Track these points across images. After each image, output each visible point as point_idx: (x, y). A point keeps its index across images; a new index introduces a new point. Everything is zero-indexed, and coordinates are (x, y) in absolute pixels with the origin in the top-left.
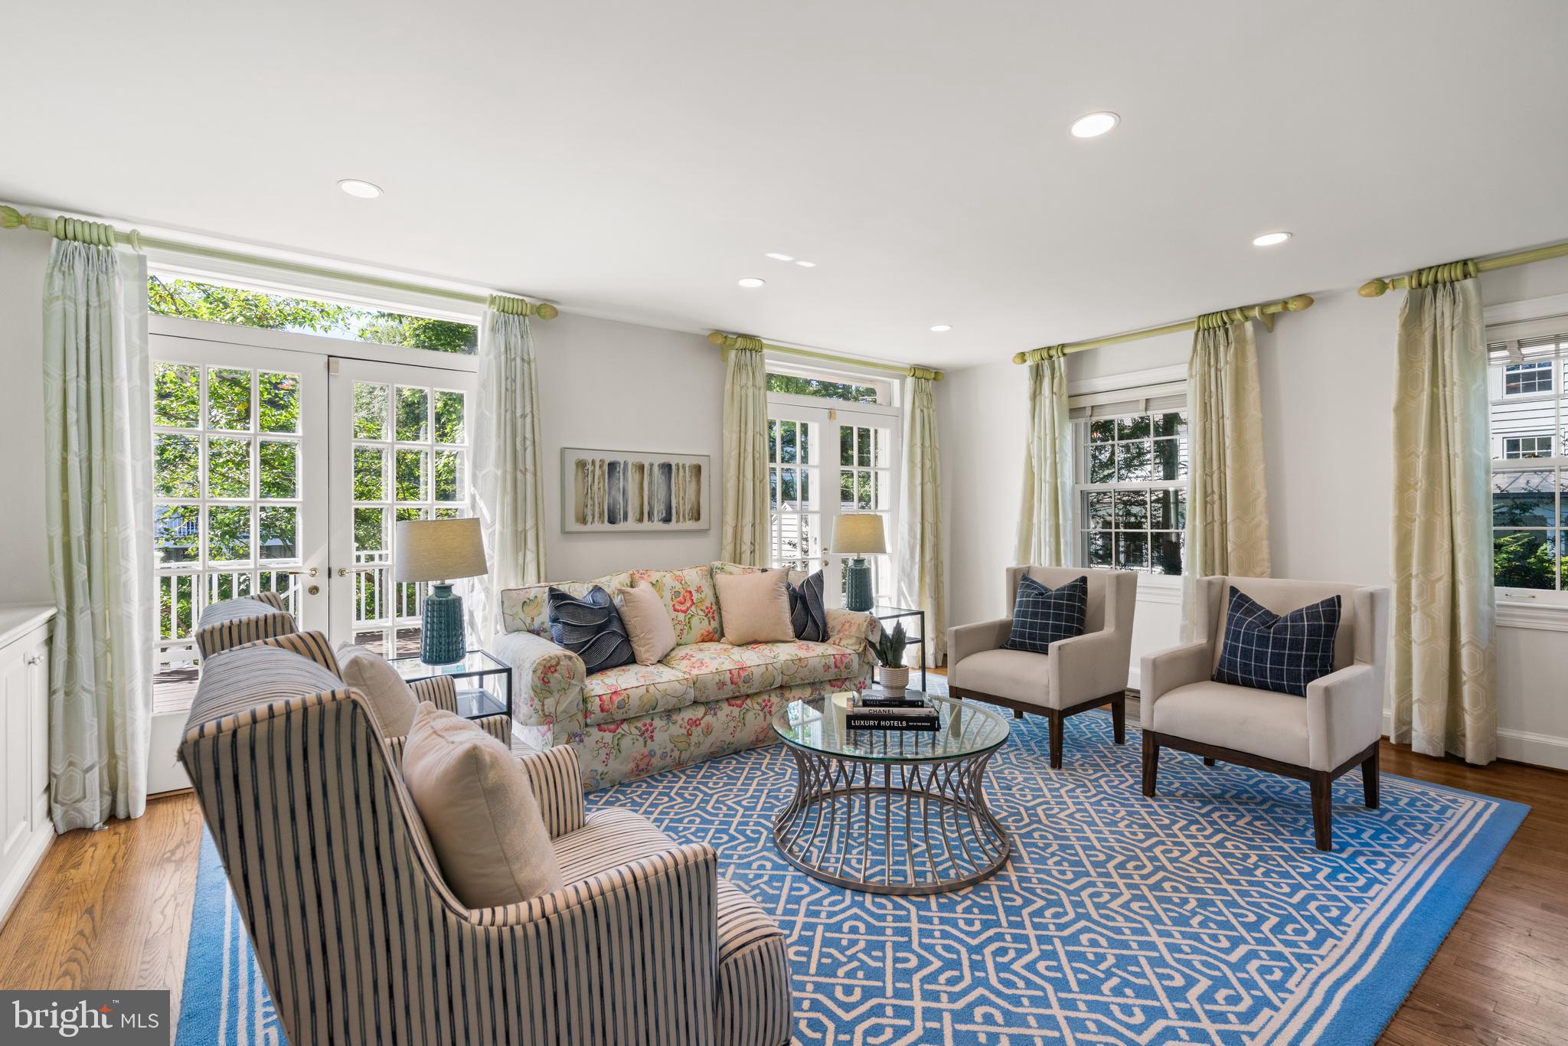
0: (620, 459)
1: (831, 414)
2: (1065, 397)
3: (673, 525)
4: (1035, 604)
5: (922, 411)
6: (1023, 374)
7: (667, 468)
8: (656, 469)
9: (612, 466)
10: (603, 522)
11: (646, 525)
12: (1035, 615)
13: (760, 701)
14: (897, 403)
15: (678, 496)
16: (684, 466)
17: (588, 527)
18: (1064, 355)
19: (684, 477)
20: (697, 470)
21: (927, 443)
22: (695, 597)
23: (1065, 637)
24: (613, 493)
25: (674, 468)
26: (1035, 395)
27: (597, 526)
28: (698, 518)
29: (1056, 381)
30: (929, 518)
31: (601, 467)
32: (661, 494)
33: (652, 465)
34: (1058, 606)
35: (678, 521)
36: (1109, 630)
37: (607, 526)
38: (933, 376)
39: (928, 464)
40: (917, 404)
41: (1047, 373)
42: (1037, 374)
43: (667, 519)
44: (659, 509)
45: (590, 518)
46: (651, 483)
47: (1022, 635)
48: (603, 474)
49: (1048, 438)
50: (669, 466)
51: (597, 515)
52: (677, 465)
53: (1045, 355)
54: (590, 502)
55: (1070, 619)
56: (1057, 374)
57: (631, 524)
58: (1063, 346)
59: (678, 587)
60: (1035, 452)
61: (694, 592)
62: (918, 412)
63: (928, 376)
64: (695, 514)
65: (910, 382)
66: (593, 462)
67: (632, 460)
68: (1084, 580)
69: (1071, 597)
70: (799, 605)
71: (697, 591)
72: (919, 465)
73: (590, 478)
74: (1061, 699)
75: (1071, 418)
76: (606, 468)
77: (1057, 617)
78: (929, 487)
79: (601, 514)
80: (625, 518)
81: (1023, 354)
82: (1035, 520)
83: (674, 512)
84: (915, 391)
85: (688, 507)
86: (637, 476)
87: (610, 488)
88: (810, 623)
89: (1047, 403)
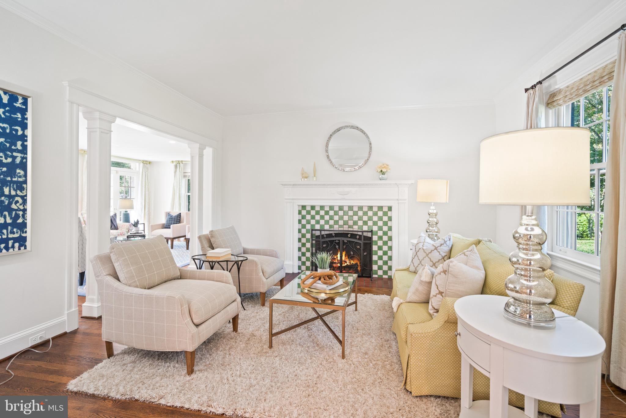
1: (117, 172)
2: (182, 173)
4: (170, 219)
5: (145, 172)
6: (172, 166)
12: (170, 221)
14: (138, 169)
18: (183, 163)
21: (147, 181)
23: (174, 225)
26: (175, 172)
29: (180, 169)
30: (147, 201)
34: (174, 219)
36: (185, 222)
38: (149, 163)
39: (147, 186)
40: (144, 171)
41: (178, 167)
42: (176, 166)
47: (167, 225)
49: (178, 182)
53: (178, 163)
55: (177, 221)
56: (181, 167)
58: (182, 161)
60: (175, 185)
62: (144, 172)
63: (147, 163)
65: (142, 164)
68: (180, 214)
69: (177, 217)
72: (144, 187)
74: (173, 236)
75: (183, 178)
77: (174, 221)
78: (147, 192)
81: (173, 161)
82: (175, 201)
84: (143, 167)
89: (178, 174)
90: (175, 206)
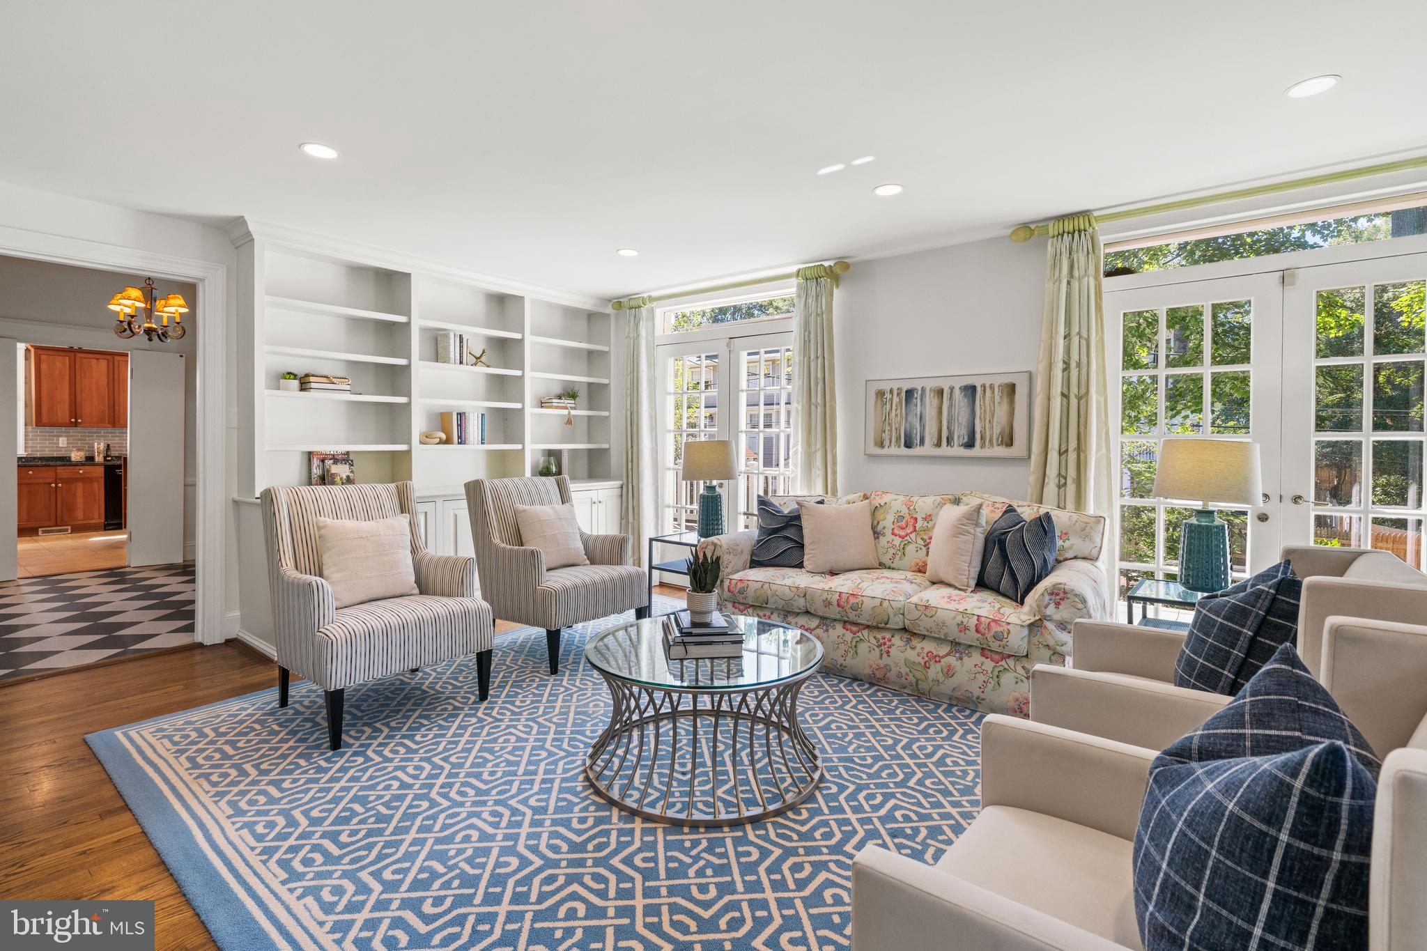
0: (918, 385)
1: (1286, 277)
3: (977, 451)
7: (970, 391)
8: (957, 392)
9: (910, 393)
10: (899, 446)
11: (945, 450)
13: (879, 636)
15: (983, 419)
16: (992, 387)
17: (885, 451)
19: (993, 398)
20: (1012, 388)
22: (918, 526)
24: (910, 418)
25: (979, 389)
27: (894, 450)
28: (1010, 443)
31: (898, 394)
32: (962, 416)
33: (952, 389)
35: (983, 446)
37: (904, 451)
43: (970, 444)
44: (960, 433)
45: (887, 443)
46: (951, 407)
48: (901, 401)
50: (974, 388)
51: (894, 440)
52: (984, 386)
54: (887, 428)
57: (928, 449)
59: (905, 511)
61: (919, 520)
64: (1006, 439)
66: (891, 391)
67: (929, 385)
71: (925, 519)
73: (888, 406)
76: (903, 395)
79: (898, 439)
80: (922, 442)
83: (978, 436)
85: (996, 431)
86: (936, 401)
87: (907, 414)
88: (1006, 577)
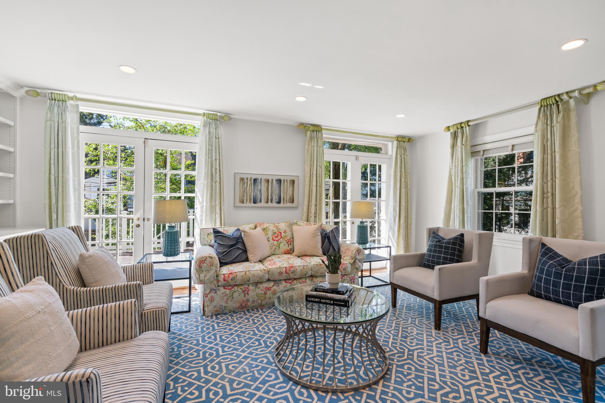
0: (259, 177)
1: (357, 158)
2: (469, 147)
3: (281, 205)
4: (436, 246)
5: (401, 156)
6: (448, 136)
7: (279, 181)
8: (274, 181)
9: (255, 180)
10: (251, 203)
11: (270, 204)
12: (435, 251)
13: (301, 281)
14: (390, 153)
15: (284, 193)
16: (287, 180)
17: (245, 205)
18: (469, 126)
19: (287, 185)
20: (293, 182)
21: (403, 170)
22: (282, 235)
23: (449, 263)
24: (255, 191)
25: (282, 181)
26: (453, 146)
27: (248, 204)
28: (293, 202)
29: (464, 139)
30: (403, 204)
31: (250, 180)
32: (276, 191)
33: (272, 180)
34: (446, 248)
35: (284, 203)
36: (474, 261)
37: (253, 205)
38: (407, 140)
39: (403, 180)
40: (398, 153)
41: (460, 135)
42: (455, 136)
43: (279, 202)
44: (275, 198)
45: (245, 201)
46: (272, 187)
47: (428, 261)
48: (251, 183)
49: (459, 166)
50: (280, 180)
51: (248, 200)
52: (284, 180)
53: (459, 126)
54: (245, 195)
55: (453, 254)
56: (465, 135)
57: (263, 204)
58: (468, 121)
59: (275, 230)
60: (453, 173)
61: (282, 233)
62: (399, 156)
63: (404, 140)
64: (292, 200)
65: (395, 143)
66: (247, 179)
67: (264, 178)
68: (462, 235)
69: (454, 244)
70: (326, 241)
71: (284, 232)
72: (399, 180)
73: (246, 185)
74: (440, 294)
75: (472, 156)
76: (252, 181)
77: (446, 253)
78: (403, 190)
79: (250, 200)
80: (261, 201)
81: (449, 127)
82: (453, 206)
83: (282, 199)
84: (397, 147)
85: (288, 198)
86: (266, 184)
87: (254, 189)
88: (331, 249)
89: (459, 149)
90: (452, 215)
